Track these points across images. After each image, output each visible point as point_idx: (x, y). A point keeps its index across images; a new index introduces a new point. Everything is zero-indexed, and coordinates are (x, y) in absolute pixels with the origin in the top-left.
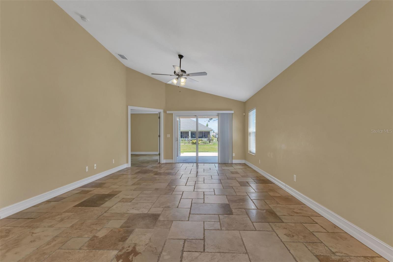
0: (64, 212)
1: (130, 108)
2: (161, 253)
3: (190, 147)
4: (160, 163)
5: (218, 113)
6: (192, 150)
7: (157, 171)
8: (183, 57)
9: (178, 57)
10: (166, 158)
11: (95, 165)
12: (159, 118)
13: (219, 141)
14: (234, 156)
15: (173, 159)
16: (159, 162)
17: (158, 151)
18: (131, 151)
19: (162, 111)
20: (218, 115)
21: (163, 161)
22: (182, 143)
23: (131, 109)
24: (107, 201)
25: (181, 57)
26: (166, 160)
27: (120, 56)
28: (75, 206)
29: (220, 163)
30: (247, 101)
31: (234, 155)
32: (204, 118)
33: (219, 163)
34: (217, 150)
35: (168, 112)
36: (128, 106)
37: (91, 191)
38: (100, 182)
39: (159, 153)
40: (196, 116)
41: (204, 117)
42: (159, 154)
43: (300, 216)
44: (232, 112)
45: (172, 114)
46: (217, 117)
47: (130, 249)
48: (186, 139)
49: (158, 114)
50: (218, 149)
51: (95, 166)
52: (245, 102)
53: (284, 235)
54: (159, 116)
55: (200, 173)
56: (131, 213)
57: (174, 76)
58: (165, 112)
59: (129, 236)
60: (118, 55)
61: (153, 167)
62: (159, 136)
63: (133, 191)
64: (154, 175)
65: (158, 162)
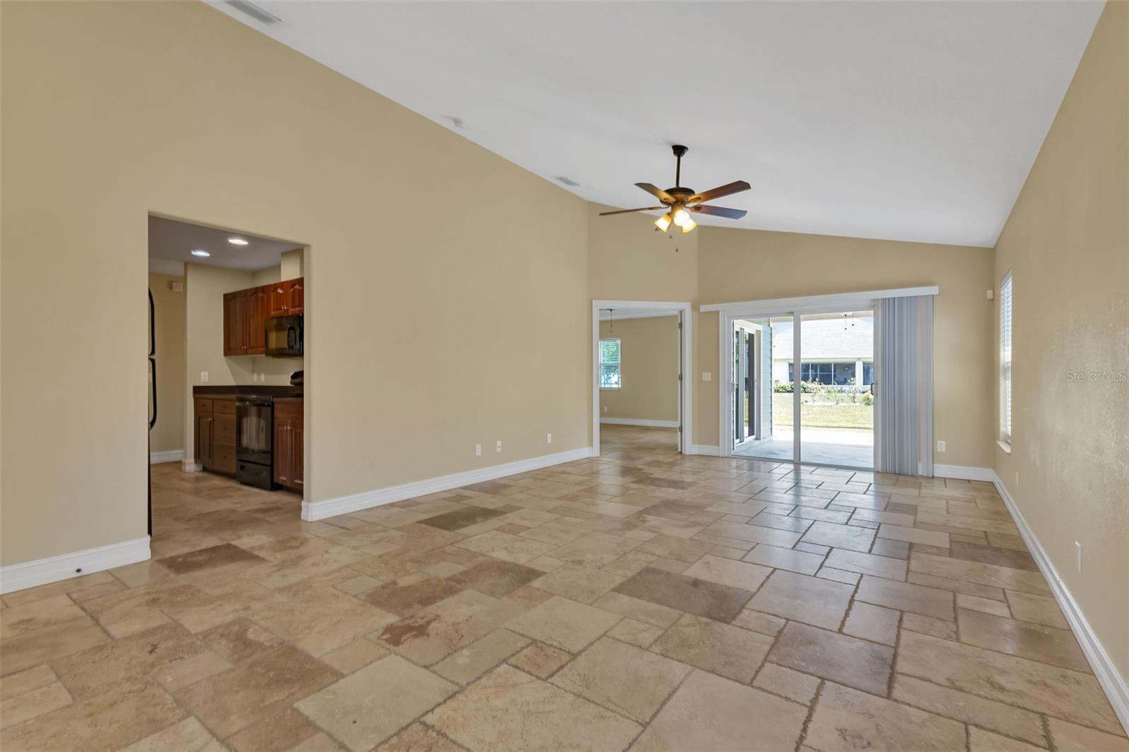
0: (394, 529)
1: (598, 305)
2: (462, 648)
3: (854, 416)
4: (683, 452)
5: (875, 300)
6: (858, 423)
7: (652, 472)
8: (687, 148)
9: (672, 151)
10: (700, 439)
11: (499, 443)
12: (681, 326)
13: (877, 395)
14: (944, 450)
15: (718, 445)
16: (679, 450)
17: (677, 420)
18: (602, 414)
19: (686, 306)
20: (873, 305)
21: (690, 448)
22: (828, 398)
23: (600, 310)
24: (477, 522)
25: (679, 150)
26: (701, 446)
27: (561, 179)
28: (420, 522)
29: (880, 471)
30: (997, 242)
31: (941, 446)
32: (841, 317)
33: (878, 472)
34: (872, 426)
35: (703, 308)
36: (594, 301)
37: (471, 498)
38: (505, 482)
39: (680, 425)
40: (793, 313)
41: (843, 314)
42: (681, 429)
43: (1002, 702)
44: (933, 290)
45: (718, 312)
46: (872, 312)
47: (421, 622)
48: (845, 387)
49: (677, 316)
50: (872, 422)
51: (498, 445)
52: (993, 247)
53: (837, 730)
54: (679, 322)
55: (778, 495)
56: (492, 557)
57: (660, 208)
58: (695, 307)
59: (442, 598)
60: (557, 178)
61: (654, 461)
62: (681, 378)
63: (547, 512)
64: (632, 482)
65: (677, 449)
